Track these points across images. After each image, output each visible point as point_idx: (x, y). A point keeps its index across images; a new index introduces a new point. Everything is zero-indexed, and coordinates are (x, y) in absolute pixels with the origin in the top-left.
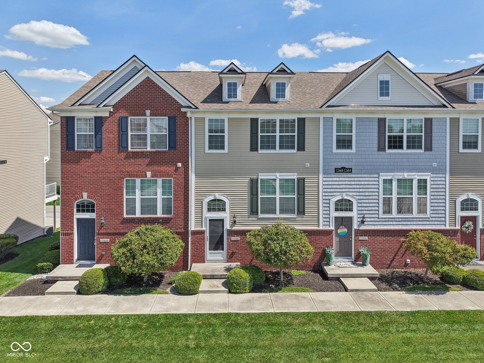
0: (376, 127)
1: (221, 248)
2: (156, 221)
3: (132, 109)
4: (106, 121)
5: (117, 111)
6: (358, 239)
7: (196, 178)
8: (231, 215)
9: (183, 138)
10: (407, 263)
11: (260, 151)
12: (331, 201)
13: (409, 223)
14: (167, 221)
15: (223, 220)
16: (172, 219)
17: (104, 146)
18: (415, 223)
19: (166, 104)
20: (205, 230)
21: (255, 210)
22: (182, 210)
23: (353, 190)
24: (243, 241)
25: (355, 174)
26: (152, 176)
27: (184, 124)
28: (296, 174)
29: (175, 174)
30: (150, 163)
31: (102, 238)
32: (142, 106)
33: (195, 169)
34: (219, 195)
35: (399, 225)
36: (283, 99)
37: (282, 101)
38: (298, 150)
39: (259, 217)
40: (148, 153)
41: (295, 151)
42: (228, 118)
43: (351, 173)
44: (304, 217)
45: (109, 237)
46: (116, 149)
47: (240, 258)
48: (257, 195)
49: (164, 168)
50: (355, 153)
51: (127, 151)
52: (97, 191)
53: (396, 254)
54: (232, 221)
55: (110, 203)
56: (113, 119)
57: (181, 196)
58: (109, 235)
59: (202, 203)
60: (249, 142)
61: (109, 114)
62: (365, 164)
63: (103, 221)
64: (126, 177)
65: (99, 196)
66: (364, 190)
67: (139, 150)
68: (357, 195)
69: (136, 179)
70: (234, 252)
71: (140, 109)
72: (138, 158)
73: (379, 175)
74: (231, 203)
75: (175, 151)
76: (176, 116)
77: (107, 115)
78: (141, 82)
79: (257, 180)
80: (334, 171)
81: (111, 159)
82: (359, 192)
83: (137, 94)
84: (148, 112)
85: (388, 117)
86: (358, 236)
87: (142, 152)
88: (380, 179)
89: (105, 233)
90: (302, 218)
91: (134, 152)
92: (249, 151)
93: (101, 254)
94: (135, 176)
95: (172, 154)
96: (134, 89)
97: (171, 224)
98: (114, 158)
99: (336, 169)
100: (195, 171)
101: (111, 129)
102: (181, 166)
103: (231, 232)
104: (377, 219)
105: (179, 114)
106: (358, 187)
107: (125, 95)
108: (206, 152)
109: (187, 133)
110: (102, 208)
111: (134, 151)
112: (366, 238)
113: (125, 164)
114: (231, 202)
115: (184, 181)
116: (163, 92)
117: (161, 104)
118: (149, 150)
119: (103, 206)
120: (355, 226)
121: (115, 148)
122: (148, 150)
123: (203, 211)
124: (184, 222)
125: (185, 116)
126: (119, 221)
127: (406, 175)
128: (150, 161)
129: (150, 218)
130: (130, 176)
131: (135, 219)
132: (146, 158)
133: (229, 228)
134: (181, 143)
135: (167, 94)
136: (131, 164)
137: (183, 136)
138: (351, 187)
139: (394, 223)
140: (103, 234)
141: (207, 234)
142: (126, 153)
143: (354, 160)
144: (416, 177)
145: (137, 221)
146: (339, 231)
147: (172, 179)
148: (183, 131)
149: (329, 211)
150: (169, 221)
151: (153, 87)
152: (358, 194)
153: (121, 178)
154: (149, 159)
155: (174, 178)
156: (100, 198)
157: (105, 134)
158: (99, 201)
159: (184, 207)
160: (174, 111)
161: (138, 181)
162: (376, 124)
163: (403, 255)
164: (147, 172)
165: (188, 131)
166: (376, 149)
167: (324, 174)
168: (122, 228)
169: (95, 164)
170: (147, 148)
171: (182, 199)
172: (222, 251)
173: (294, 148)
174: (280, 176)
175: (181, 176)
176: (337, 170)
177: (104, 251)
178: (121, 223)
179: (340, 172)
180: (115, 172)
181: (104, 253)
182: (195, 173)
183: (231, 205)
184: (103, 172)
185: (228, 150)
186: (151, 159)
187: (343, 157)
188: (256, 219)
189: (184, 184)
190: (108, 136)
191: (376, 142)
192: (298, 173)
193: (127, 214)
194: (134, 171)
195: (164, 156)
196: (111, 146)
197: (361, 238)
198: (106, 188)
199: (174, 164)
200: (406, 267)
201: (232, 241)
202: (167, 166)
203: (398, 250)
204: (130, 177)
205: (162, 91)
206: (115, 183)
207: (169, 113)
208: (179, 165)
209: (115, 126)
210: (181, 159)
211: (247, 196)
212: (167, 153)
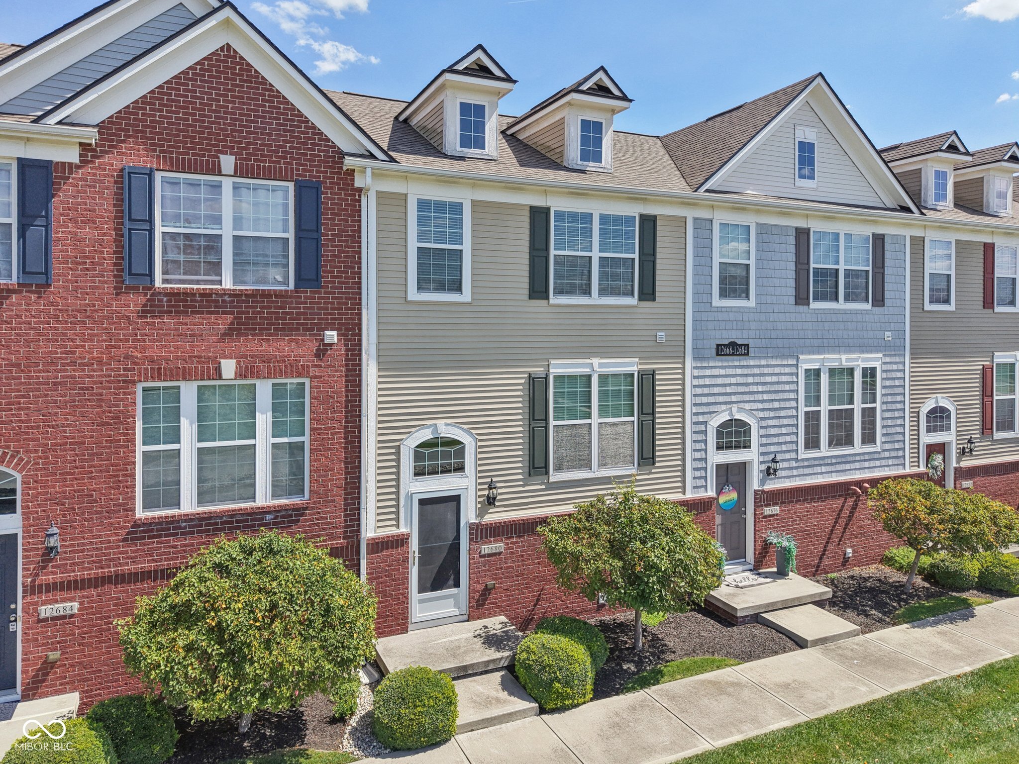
0: (792, 249)
1: (451, 582)
2: (253, 520)
3: (168, 146)
4: (68, 178)
5: (110, 147)
6: (762, 514)
7: (380, 376)
8: (480, 481)
9: (344, 252)
10: (847, 556)
11: (554, 300)
12: (708, 426)
13: (848, 467)
14: (291, 516)
15: (457, 499)
16: (306, 508)
17: (56, 268)
18: (857, 465)
19: (288, 142)
20: (408, 535)
21: (539, 462)
22: (338, 477)
23: (750, 397)
24: (512, 553)
25: (754, 358)
26: (241, 374)
27: (344, 210)
28: (637, 360)
29: (316, 366)
30: (236, 329)
31: (44, 603)
32: (206, 139)
33: (378, 350)
34: (447, 424)
35: (832, 472)
36: (597, 164)
37: (594, 169)
38: (640, 299)
39: (552, 479)
40: (227, 298)
41: (633, 301)
42: (473, 201)
43: (747, 357)
44: (653, 471)
45: (79, 593)
46: (106, 282)
47: (504, 601)
48: (546, 419)
49: (282, 347)
50: (753, 308)
51: (150, 289)
52: (27, 433)
53: (829, 538)
54: (481, 499)
55: (80, 473)
56: (95, 175)
57: (336, 433)
58: (76, 588)
59: (398, 453)
60: (527, 274)
61: (81, 155)
62: (774, 334)
63: (52, 542)
64: (146, 380)
65: (36, 451)
66: (772, 396)
67: (195, 287)
68: (757, 410)
69: (183, 385)
70: (488, 587)
71: (200, 149)
72: (192, 312)
73: (798, 359)
74: (480, 447)
75: (315, 293)
76: (322, 182)
77: (72, 156)
78: (205, 59)
79: (546, 378)
80: (714, 351)
81: (88, 317)
82: (763, 401)
83: (187, 96)
84: (228, 162)
85: (815, 226)
86: (762, 506)
87: (205, 295)
88: (800, 368)
89: (62, 583)
90: (648, 474)
91: (178, 294)
92: (527, 297)
93: (45, 662)
94: (178, 374)
95: (306, 303)
96: (175, 77)
97: (304, 526)
98: (96, 311)
99: (718, 346)
100: (378, 356)
101: (86, 210)
102: (336, 341)
103: (482, 530)
104: (794, 464)
105: (330, 178)
106: (760, 388)
107: (145, 97)
108: (409, 298)
109: (355, 236)
110: (47, 493)
111: (178, 289)
112: (775, 510)
113: (141, 335)
114: (480, 444)
115: (347, 386)
116: (278, 102)
117: (274, 140)
118: (228, 287)
119: (54, 487)
120: (754, 483)
121: (103, 276)
122: (224, 286)
123: (402, 475)
124: (346, 516)
125: (348, 184)
126: (116, 535)
127: (844, 359)
128: (232, 323)
129: (233, 514)
130: (159, 375)
131: (178, 521)
132: (218, 313)
133: (473, 520)
134: (335, 267)
135: (293, 108)
136: (165, 335)
137: (341, 246)
138: (745, 389)
139: (824, 469)
140: (51, 588)
141: (414, 545)
142: (146, 295)
143: (753, 326)
144: (859, 363)
145: (185, 527)
146: (722, 500)
147: (307, 381)
148: (343, 231)
149: (706, 450)
150: (296, 515)
151: (245, 81)
152: (760, 406)
153: (124, 381)
154: (229, 318)
155: (312, 378)
156: (40, 458)
157: (61, 226)
158: (36, 470)
159: (346, 468)
160: (315, 166)
161: (189, 391)
162: (792, 240)
163: (840, 540)
164: (223, 362)
165: (360, 232)
166: (792, 300)
167: (695, 358)
168: (128, 558)
169: (18, 335)
170: (220, 282)
171: (340, 443)
172: (454, 590)
173: (632, 294)
174: (601, 365)
175: (336, 371)
176: (722, 349)
177: (55, 650)
178: (124, 540)
179: (727, 355)
180: (100, 363)
181: (54, 656)
182: (379, 363)
183: (480, 453)
184: (53, 363)
185: (473, 293)
186: (235, 318)
187: (732, 316)
188: (543, 487)
189: (347, 396)
190: (76, 233)
191: (792, 283)
192: (640, 358)
193: (146, 507)
194: (177, 358)
195: (281, 308)
196: (87, 269)
197: (768, 511)
198: (67, 419)
199: (315, 335)
200: (845, 565)
201: (484, 556)
202: (290, 341)
203: (832, 530)
204: (159, 379)
205: (279, 97)
206: (101, 400)
207: (298, 170)
208: (332, 336)
209: (105, 199)
210: (335, 319)
211: (521, 423)
212: (291, 297)
